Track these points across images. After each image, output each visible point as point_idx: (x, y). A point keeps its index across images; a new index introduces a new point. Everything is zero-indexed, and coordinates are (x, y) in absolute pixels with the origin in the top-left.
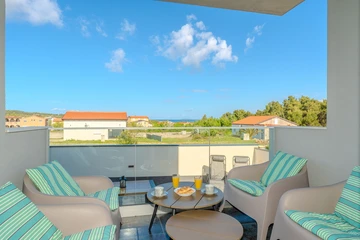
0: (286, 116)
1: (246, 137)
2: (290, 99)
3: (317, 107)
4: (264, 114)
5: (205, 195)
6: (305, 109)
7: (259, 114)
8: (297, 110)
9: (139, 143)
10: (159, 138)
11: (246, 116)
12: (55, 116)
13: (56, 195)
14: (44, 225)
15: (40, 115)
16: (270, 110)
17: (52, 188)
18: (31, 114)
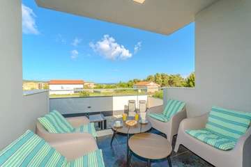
0: (155, 81)
1: (140, 91)
2: (157, 74)
3: (168, 78)
4: (147, 81)
5: (141, 124)
6: (163, 78)
7: (144, 81)
8: (160, 79)
9: (91, 95)
10: (99, 92)
11: (139, 81)
12: (43, 82)
13: (59, 132)
14: (57, 156)
15: (35, 82)
16: (149, 79)
17: (56, 128)
18: (30, 81)
